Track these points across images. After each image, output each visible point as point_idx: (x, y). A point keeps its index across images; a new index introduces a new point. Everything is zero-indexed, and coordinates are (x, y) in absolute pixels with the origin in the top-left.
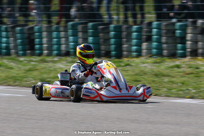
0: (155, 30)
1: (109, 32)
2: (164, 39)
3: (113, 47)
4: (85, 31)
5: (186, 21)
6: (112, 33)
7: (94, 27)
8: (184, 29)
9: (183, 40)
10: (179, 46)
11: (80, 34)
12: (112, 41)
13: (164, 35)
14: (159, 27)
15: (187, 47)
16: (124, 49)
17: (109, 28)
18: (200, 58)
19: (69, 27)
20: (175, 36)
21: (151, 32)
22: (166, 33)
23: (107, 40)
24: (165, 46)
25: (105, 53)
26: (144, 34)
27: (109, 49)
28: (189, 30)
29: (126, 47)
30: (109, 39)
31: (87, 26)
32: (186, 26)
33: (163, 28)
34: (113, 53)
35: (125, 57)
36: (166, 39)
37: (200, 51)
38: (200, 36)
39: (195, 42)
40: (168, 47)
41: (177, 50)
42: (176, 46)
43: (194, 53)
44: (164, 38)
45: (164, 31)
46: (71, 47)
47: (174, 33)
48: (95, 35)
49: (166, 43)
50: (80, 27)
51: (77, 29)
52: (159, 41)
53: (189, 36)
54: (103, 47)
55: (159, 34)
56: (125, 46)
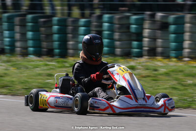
0: (106, 25)
1: (51, 27)
2: (117, 36)
3: (56, 44)
4: (23, 25)
5: (143, 14)
6: (55, 28)
7: (34, 20)
8: (140, 23)
9: (139, 36)
10: (135, 43)
11: (17, 28)
12: (56, 37)
13: (117, 31)
14: (111, 21)
15: (144, 45)
16: (70, 47)
17: (51, 21)
18: (159, 58)
19: (5, 19)
20: (129, 32)
21: (101, 26)
22: (119, 28)
23: (49, 36)
24: (117, 43)
25: (47, 51)
26: (94, 29)
27: (52, 46)
28: (147, 25)
29: (72, 45)
30: (52, 34)
31: (25, 19)
32: (143, 20)
33: (116, 21)
34: (57, 51)
35: (71, 56)
36: (119, 35)
37: (159, 50)
38: (159, 32)
39: (153, 39)
40: (121, 45)
41: (132, 48)
42: (131, 44)
43: (152, 53)
44: (117, 34)
45: (117, 26)
46: (7, 43)
47: (129, 28)
48: (35, 30)
49: (119, 40)
50: (17, 20)
51: (13, 22)
52: (111, 37)
53: (146, 32)
54: (44, 44)
55: (111, 29)
56: (71, 43)
